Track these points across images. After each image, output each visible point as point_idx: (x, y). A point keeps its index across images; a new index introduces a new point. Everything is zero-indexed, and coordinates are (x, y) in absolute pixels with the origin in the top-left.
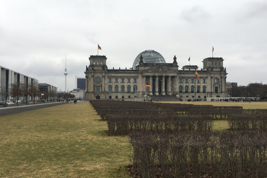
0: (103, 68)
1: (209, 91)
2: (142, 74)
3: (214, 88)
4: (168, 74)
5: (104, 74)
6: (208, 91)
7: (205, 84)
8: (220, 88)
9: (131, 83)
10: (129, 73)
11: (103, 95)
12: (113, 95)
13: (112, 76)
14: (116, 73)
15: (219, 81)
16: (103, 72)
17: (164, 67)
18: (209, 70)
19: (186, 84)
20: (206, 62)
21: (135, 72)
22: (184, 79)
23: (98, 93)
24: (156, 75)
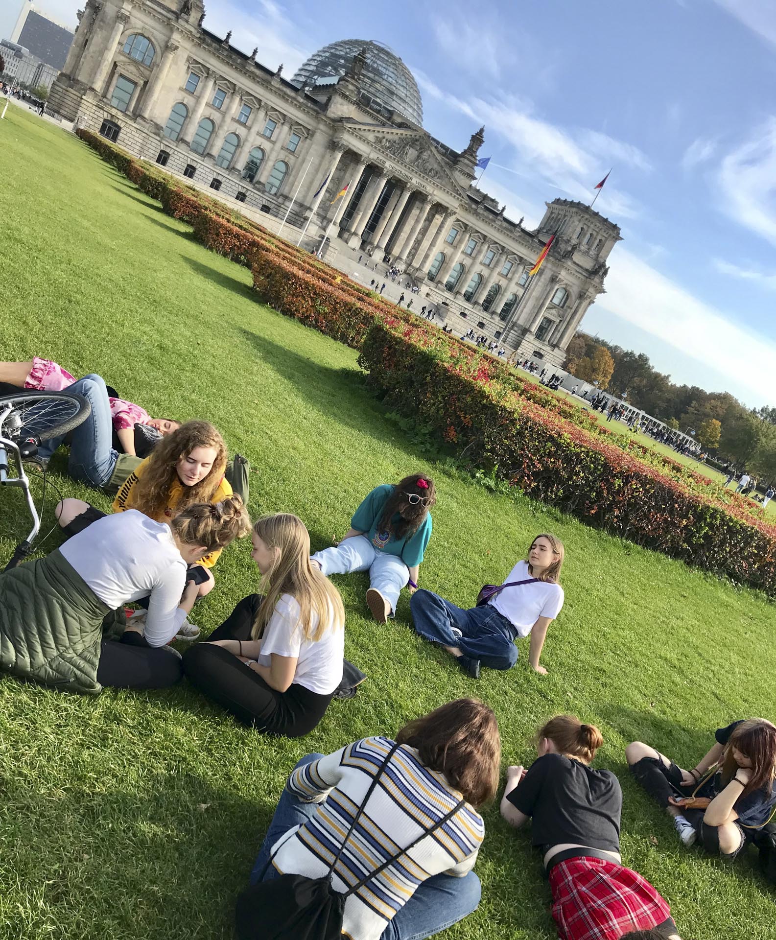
0: (185, 10)
1: (523, 322)
2: (335, 130)
3: (543, 318)
4: (428, 188)
5: (176, 37)
7: (521, 292)
8: (560, 328)
9: (274, 143)
11: (135, 130)
12: (179, 154)
13: (208, 66)
14: (232, 65)
15: (566, 304)
16: (178, 29)
17: (429, 152)
18: (559, 248)
19: (464, 256)
20: (560, 212)
21: (309, 105)
22: (468, 236)
23: (117, 111)
24: (386, 167)
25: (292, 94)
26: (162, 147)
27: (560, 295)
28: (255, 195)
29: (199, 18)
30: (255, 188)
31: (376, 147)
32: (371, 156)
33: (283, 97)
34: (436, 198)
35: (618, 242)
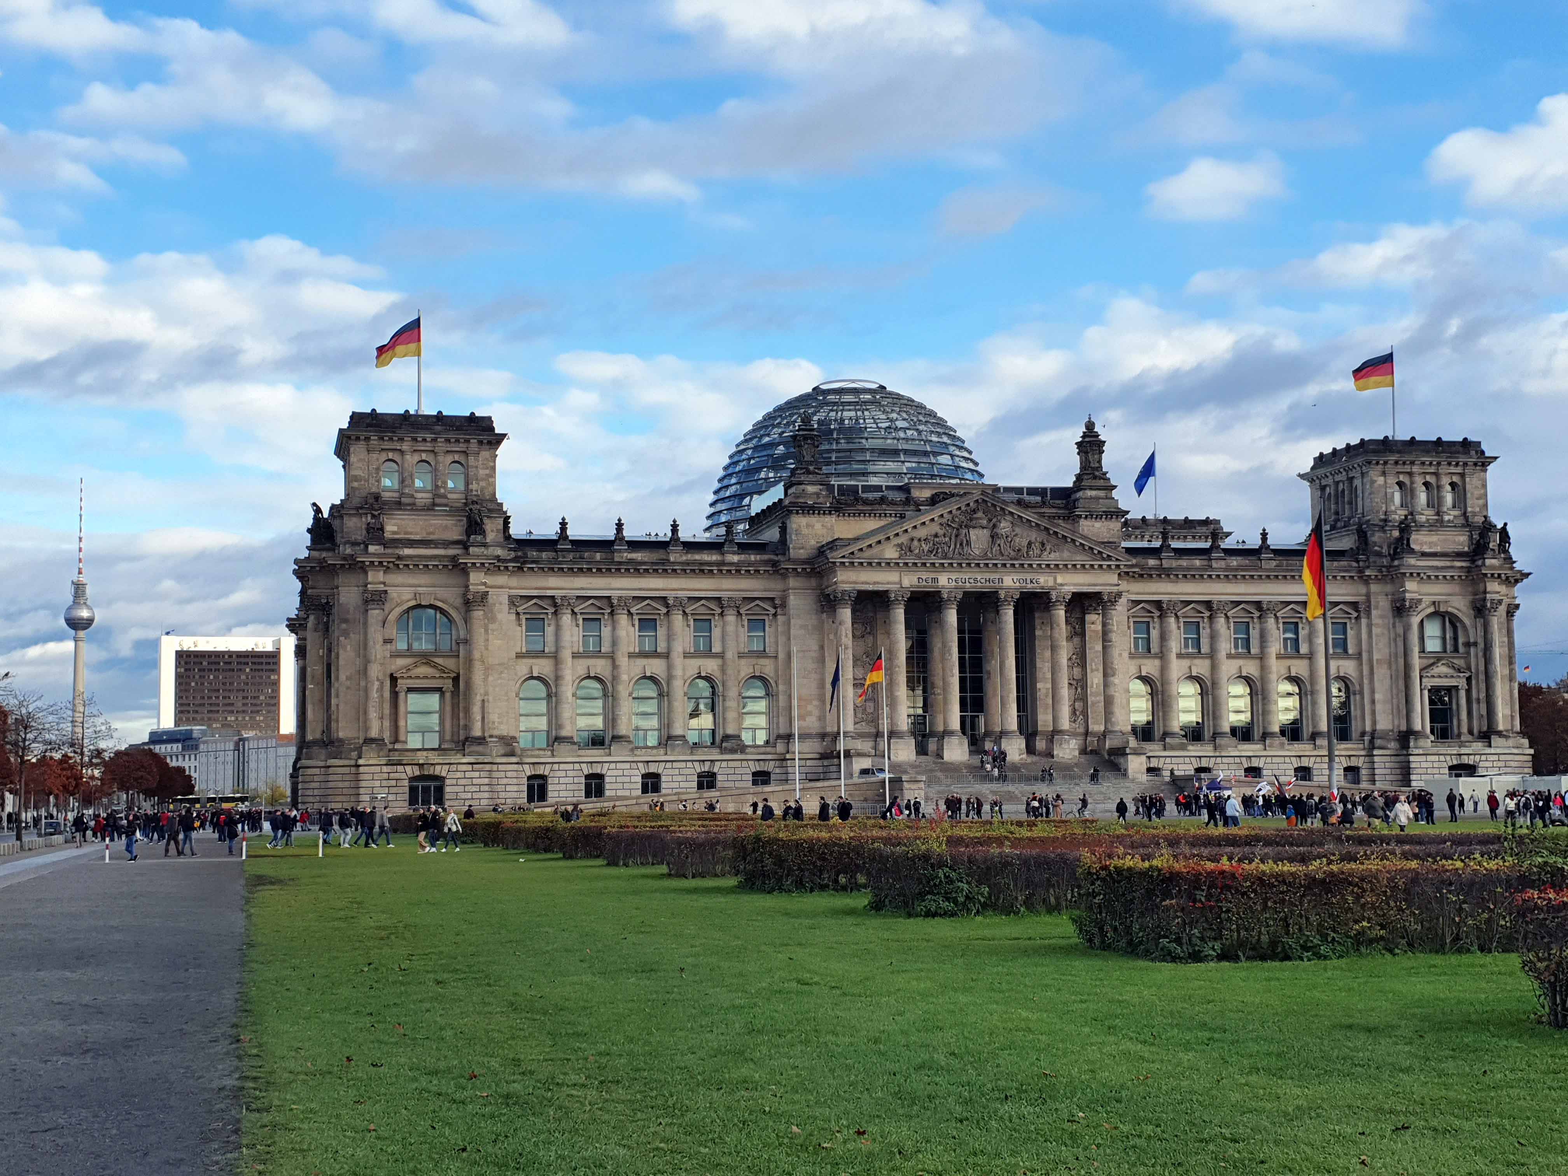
0: (474, 528)
1: (1388, 722)
2: (821, 575)
4: (1043, 579)
5: (476, 578)
7: (1349, 667)
8: (1476, 694)
9: (721, 655)
11: (470, 767)
12: (562, 766)
13: (549, 593)
14: (590, 570)
15: (1461, 641)
16: (474, 564)
17: (1009, 518)
18: (1375, 544)
19: (1186, 663)
20: (1338, 478)
21: (753, 558)
22: (1172, 620)
23: (425, 753)
24: (943, 587)
25: (715, 557)
26: (528, 771)
27: (1433, 630)
28: (731, 764)
29: (501, 527)
30: (723, 751)
31: (906, 564)
32: (906, 583)
33: (702, 571)
34: (1066, 588)
35: (1490, 468)
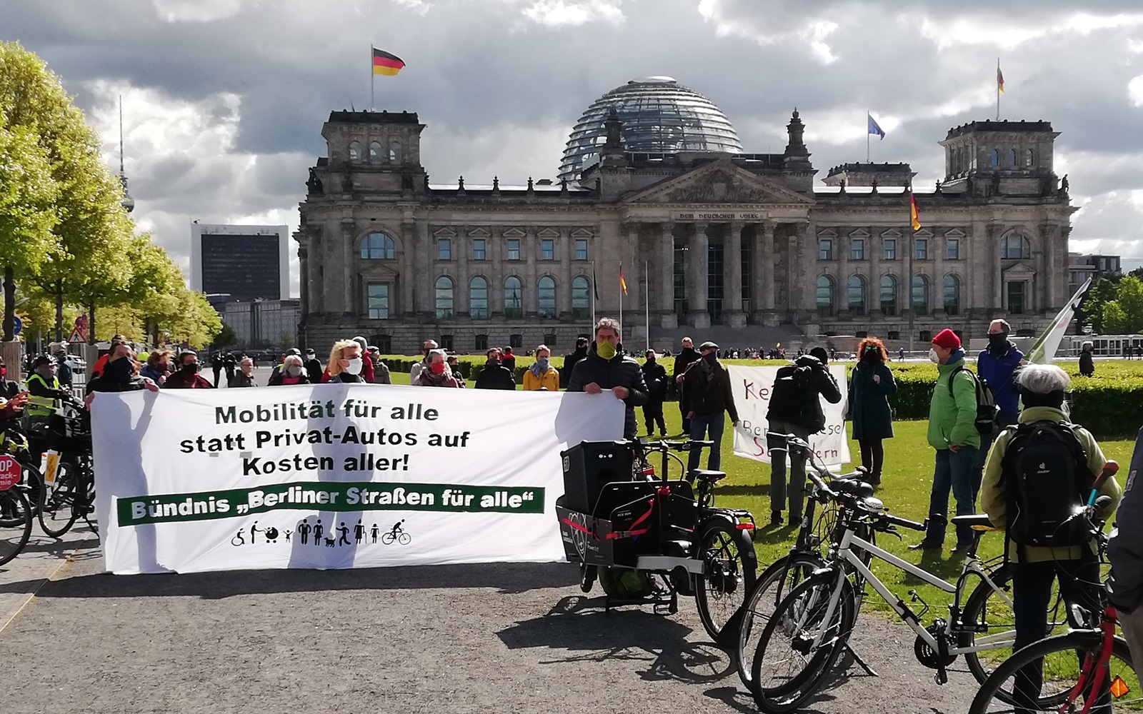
0: (407, 183)
1: (980, 303)
2: (619, 212)
3: (1006, 285)
4: (759, 215)
5: (408, 214)
6: (973, 303)
7: (958, 268)
8: (1038, 284)
9: (559, 262)
10: (547, 208)
11: (405, 330)
12: (463, 331)
13: (453, 223)
14: (477, 209)
15: (1032, 251)
16: (406, 206)
17: (738, 176)
18: (977, 189)
19: (854, 266)
20: (960, 145)
21: (579, 201)
22: (846, 239)
23: (380, 322)
24: (696, 220)
25: (555, 200)
26: (442, 333)
27: (1014, 244)
28: (565, 330)
29: (423, 183)
30: (562, 322)
31: (673, 206)
32: (673, 218)
33: (547, 210)
34: (774, 220)
35: (1056, 140)
